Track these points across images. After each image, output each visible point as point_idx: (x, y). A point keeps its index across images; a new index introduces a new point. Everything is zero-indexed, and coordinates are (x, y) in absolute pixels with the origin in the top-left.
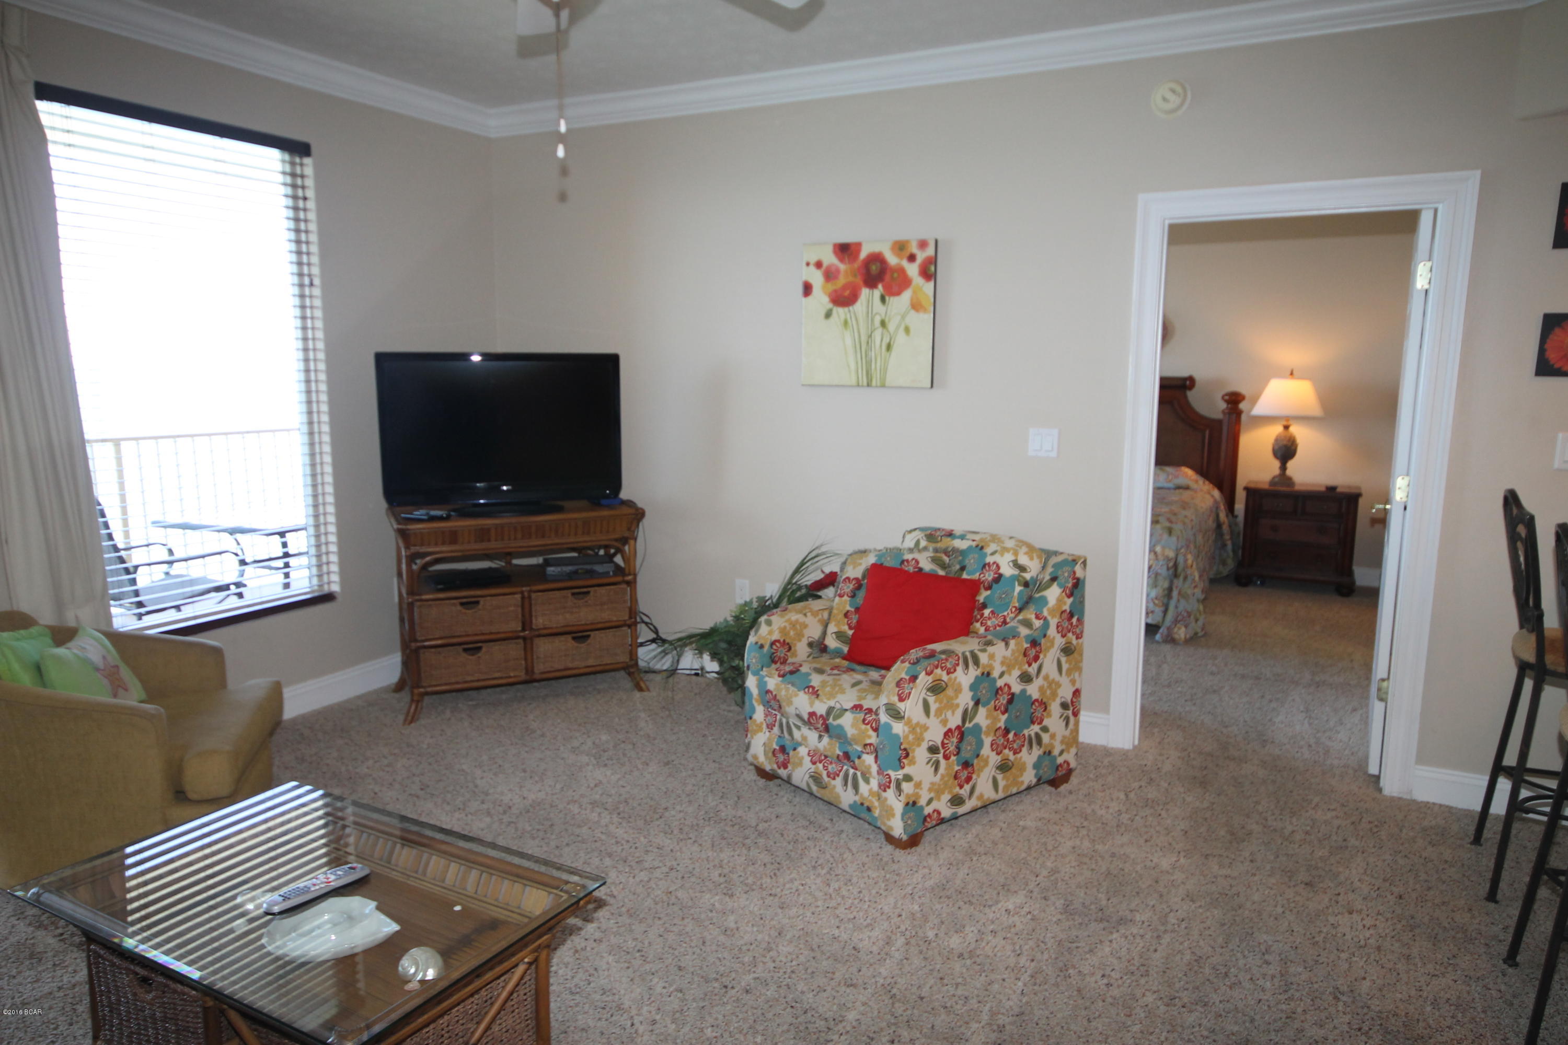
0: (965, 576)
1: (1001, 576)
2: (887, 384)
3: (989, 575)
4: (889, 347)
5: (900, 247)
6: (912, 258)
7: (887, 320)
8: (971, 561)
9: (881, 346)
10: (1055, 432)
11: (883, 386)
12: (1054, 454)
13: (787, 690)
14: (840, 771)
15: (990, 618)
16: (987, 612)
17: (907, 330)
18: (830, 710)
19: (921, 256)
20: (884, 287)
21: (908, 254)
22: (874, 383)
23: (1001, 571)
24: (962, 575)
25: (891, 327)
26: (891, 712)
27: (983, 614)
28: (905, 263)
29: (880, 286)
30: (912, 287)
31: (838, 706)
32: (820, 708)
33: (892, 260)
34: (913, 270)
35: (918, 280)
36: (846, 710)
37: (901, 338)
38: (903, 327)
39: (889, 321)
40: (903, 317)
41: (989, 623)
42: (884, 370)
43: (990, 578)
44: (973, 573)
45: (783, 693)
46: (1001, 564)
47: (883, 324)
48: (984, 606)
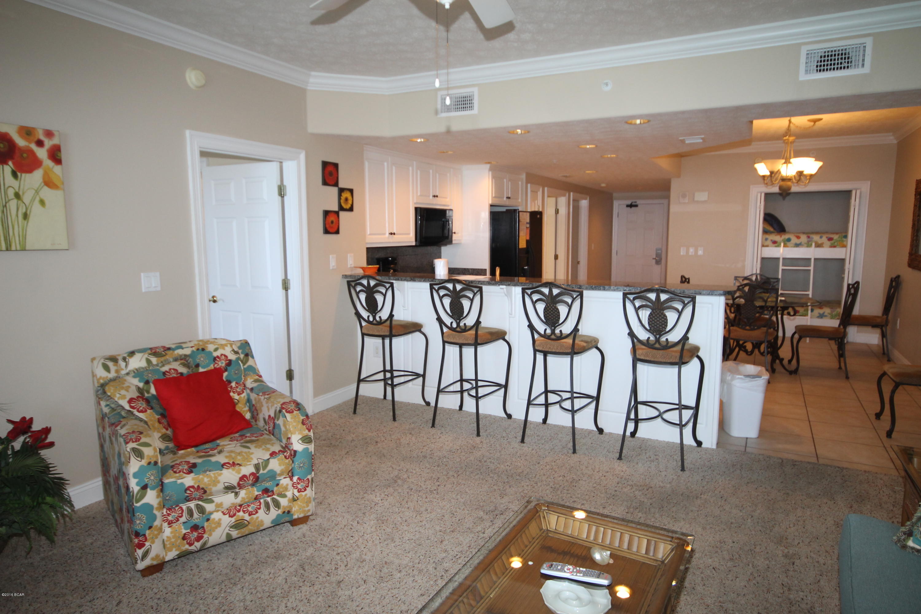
0: (201, 370)
1: (230, 361)
2: (27, 248)
3: (222, 363)
4: (26, 216)
5: (27, 132)
6: (40, 143)
7: (21, 193)
8: (201, 359)
9: (17, 215)
10: (158, 274)
11: (24, 249)
12: (159, 289)
13: (210, 476)
14: (260, 505)
15: (237, 387)
16: (233, 384)
17: (42, 202)
18: (257, 467)
19: (48, 143)
20: (14, 164)
21: (36, 139)
22: (13, 248)
23: (229, 358)
24: (198, 370)
25: (27, 198)
26: (306, 441)
27: (232, 386)
28: (33, 146)
29: (10, 163)
30: (42, 167)
31: (260, 461)
32: (248, 470)
33: (21, 142)
34: (42, 153)
35: (48, 163)
36: (269, 459)
37: (36, 208)
38: (38, 199)
39: (23, 194)
40: (37, 192)
41: (238, 390)
42: (24, 237)
43: (224, 365)
44: (208, 365)
45: (206, 480)
46: (226, 354)
47: (17, 196)
48: (230, 382)
